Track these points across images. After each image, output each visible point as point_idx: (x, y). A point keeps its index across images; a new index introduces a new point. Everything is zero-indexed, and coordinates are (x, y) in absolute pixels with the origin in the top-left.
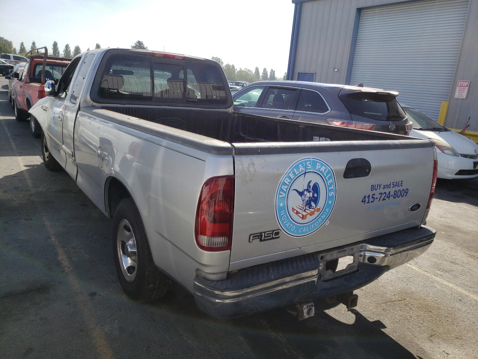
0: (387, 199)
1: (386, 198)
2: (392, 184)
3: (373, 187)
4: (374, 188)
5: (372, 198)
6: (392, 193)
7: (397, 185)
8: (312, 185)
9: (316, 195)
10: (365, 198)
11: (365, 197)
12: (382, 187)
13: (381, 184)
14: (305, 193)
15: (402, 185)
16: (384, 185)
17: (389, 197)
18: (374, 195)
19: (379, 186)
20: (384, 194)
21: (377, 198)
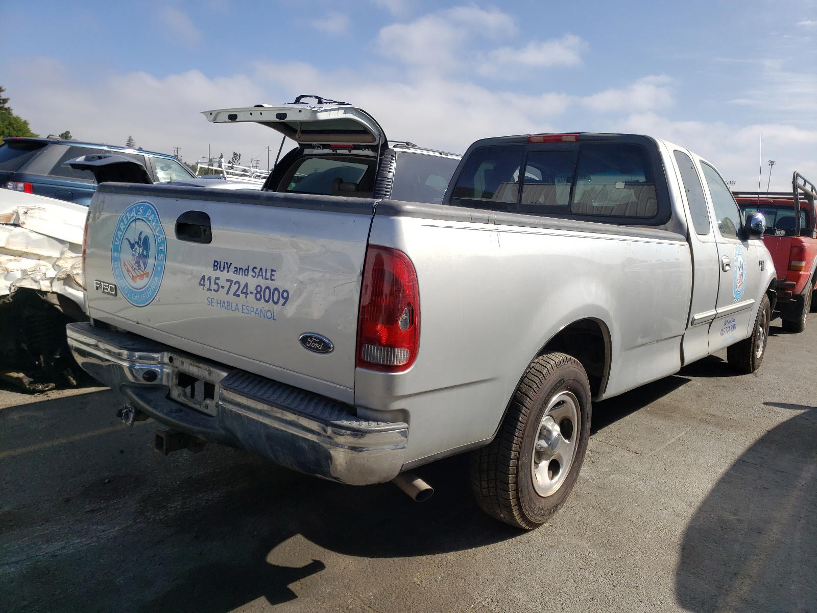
0: (243, 296)
1: (239, 292)
2: (251, 269)
3: (216, 264)
4: (218, 266)
5: (216, 283)
6: (252, 288)
7: (262, 276)
8: (143, 237)
9: (145, 253)
10: (204, 280)
11: (204, 277)
12: (232, 269)
13: (231, 264)
14: (136, 246)
15: (273, 277)
16: (236, 268)
17: (246, 294)
18: (218, 279)
19: (227, 265)
20: (235, 284)
21: (223, 287)
